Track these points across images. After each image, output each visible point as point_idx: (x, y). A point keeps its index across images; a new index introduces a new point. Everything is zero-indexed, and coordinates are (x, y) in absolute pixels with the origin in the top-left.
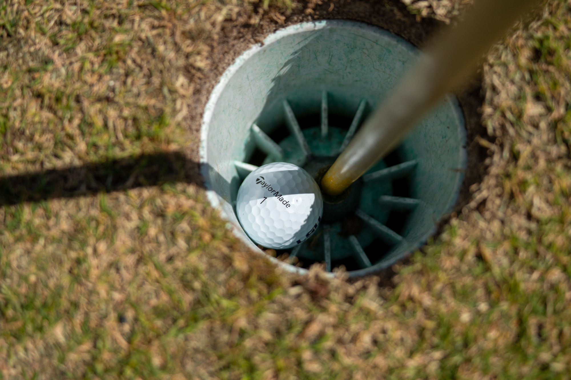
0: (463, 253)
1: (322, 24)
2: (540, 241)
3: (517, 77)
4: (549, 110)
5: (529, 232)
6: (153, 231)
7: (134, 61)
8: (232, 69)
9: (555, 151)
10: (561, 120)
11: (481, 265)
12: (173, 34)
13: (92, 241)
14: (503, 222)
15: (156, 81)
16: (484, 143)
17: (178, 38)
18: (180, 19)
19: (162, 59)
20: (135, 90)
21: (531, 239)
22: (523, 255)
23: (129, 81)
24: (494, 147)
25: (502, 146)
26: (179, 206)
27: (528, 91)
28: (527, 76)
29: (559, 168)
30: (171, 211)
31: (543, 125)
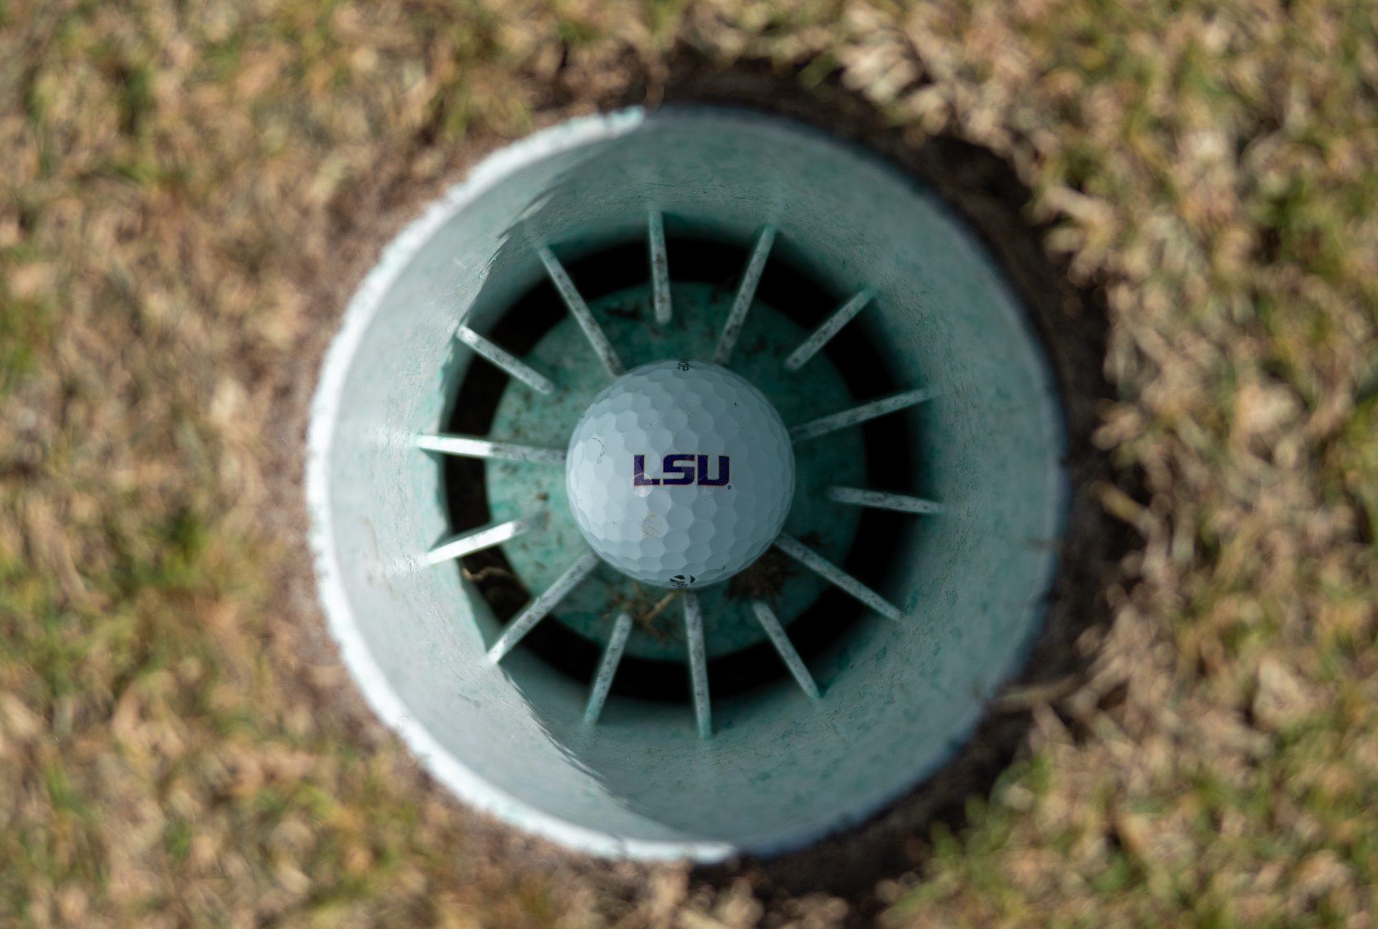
0: (1070, 835)
1: (629, 120)
2: (1278, 785)
3: (1210, 312)
4: (1306, 405)
5: (1252, 762)
6: (206, 847)
7: (82, 347)
8: (378, 282)
9: (1320, 525)
10: (1338, 434)
11: (1119, 862)
12: (186, 258)
13: (41, 888)
14: (1178, 740)
15: (155, 407)
16: (1119, 503)
17: (205, 268)
18: (200, 205)
19: (166, 339)
20: (97, 439)
21: (1253, 780)
22: (1233, 824)
23: (78, 413)
24: (1148, 521)
25: (1170, 523)
26: (270, 777)
27: (1245, 352)
28: (1240, 307)
29: (1333, 575)
30: (250, 790)
31: (1288, 451)
